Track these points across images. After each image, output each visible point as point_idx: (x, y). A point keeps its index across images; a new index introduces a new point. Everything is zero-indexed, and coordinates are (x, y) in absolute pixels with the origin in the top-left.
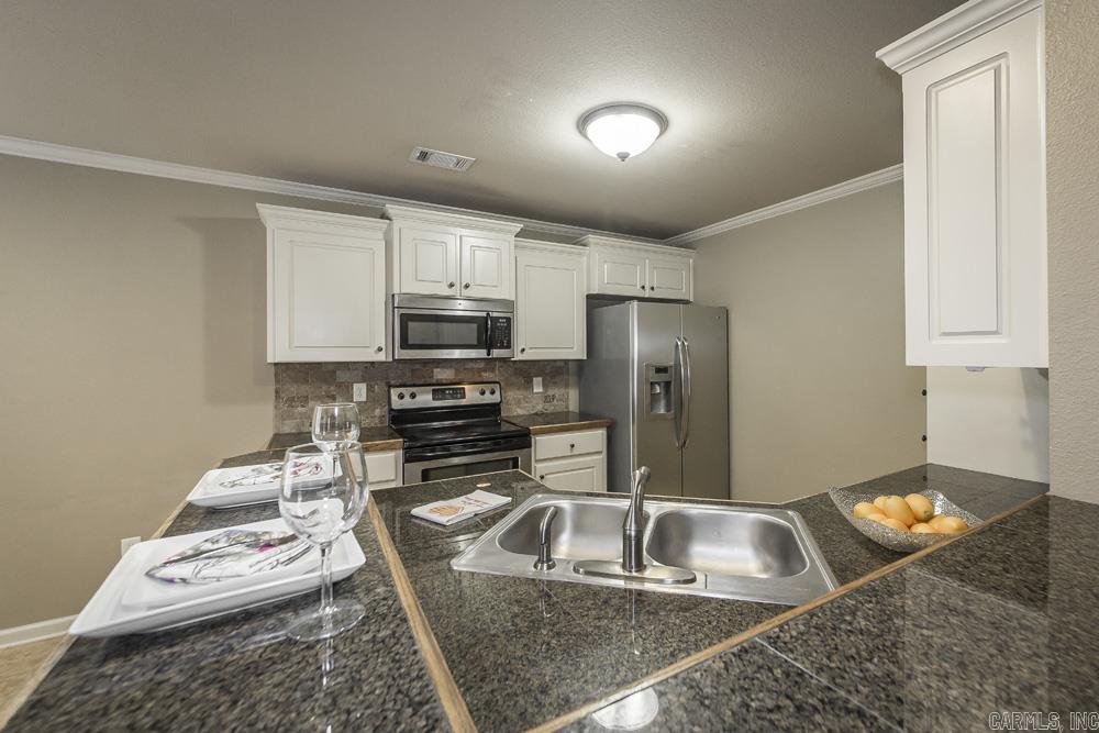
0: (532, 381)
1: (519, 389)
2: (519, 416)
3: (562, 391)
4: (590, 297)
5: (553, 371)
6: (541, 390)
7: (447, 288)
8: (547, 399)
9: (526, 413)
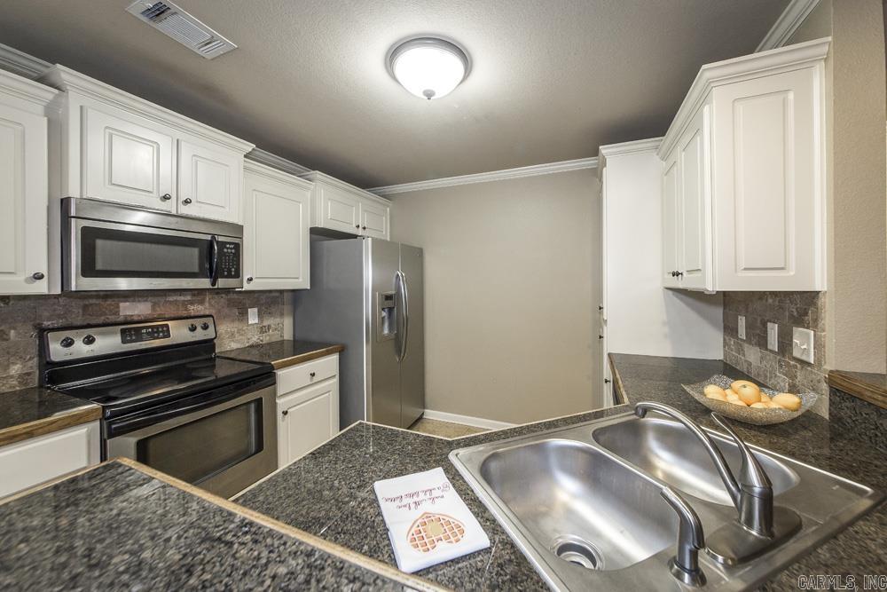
0: (247, 313)
1: (233, 321)
2: (231, 351)
3: (278, 320)
4: (315, 232)
5: (269, 300)
6: (257, 321)
7: (160, 202)
8: (263, 330)
9: (239, 346)
